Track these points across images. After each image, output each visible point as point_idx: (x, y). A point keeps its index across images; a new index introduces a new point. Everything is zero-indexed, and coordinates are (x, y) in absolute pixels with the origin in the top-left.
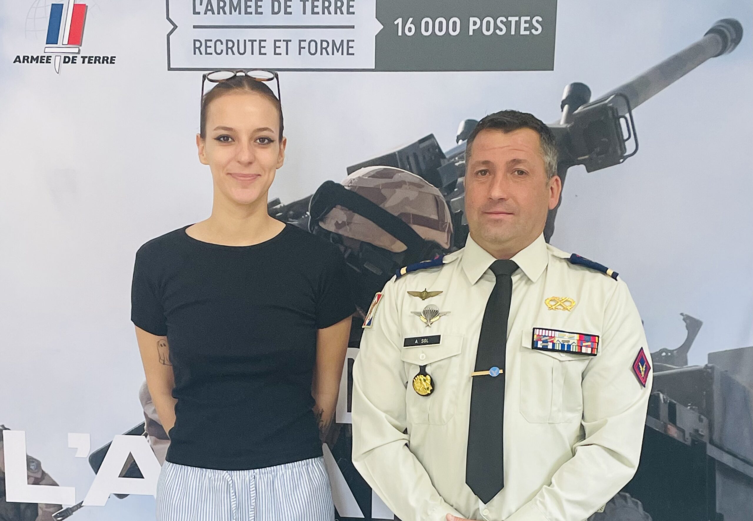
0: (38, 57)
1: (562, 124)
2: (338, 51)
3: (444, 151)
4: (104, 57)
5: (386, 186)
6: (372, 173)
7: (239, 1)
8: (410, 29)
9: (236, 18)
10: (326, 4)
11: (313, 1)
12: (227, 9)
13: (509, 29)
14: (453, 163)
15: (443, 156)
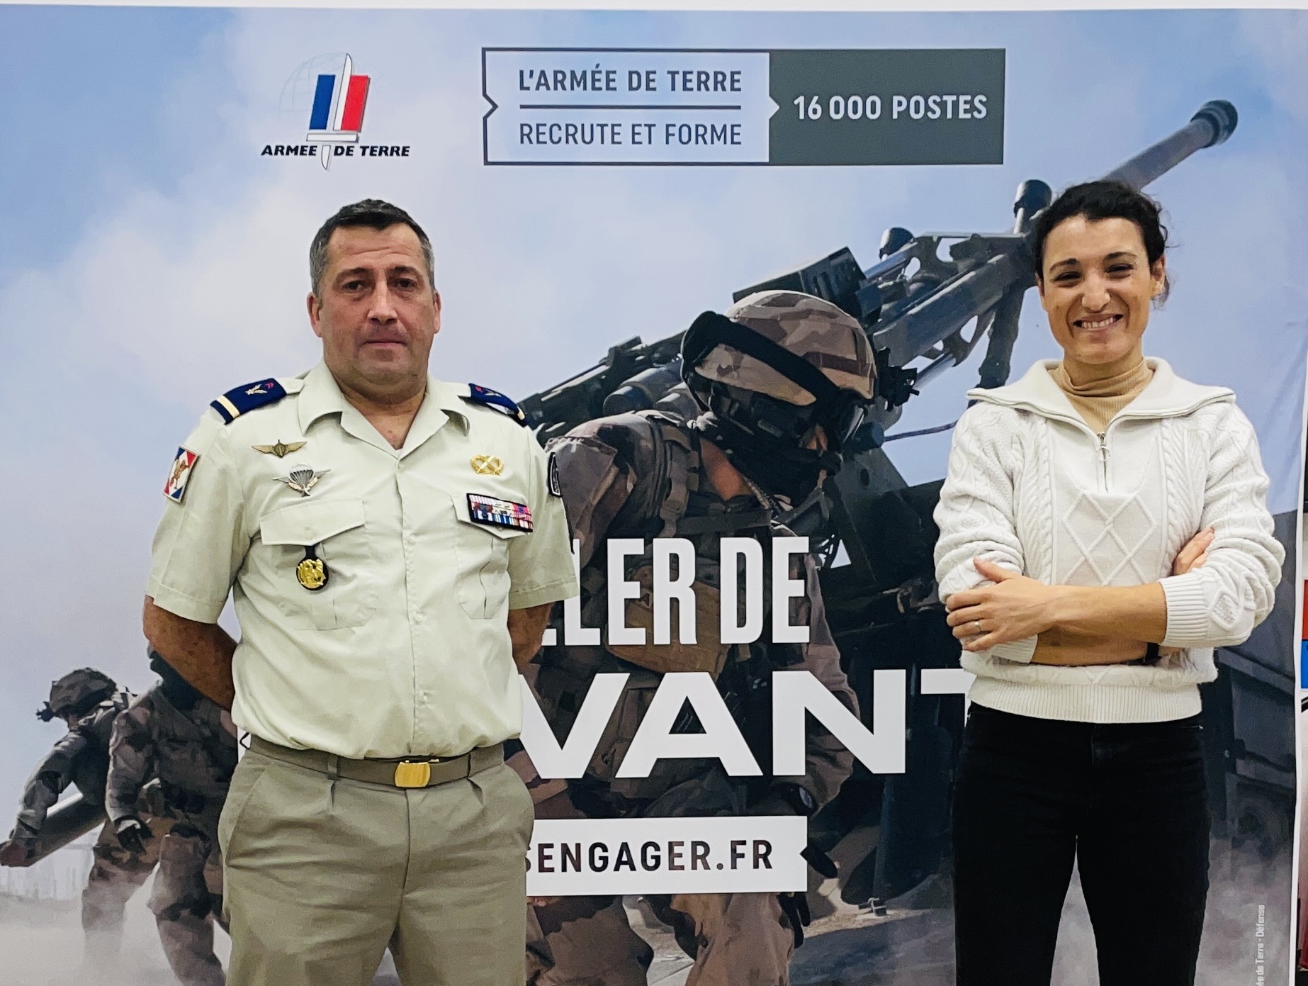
0: (297, 147)
1: (1016, 232)
2: (719, 139)
3: (863, 269)
4: (393, 148)
5: (784, 316)
6: (767, 300)
7: (584, 73)
8: (815, 111)
9: (580, 95)
10: (703, 77)
11: (685, 73)
12: (567, 83)
13: (944, 111)
14: (876, 285)
15: (862, 276)
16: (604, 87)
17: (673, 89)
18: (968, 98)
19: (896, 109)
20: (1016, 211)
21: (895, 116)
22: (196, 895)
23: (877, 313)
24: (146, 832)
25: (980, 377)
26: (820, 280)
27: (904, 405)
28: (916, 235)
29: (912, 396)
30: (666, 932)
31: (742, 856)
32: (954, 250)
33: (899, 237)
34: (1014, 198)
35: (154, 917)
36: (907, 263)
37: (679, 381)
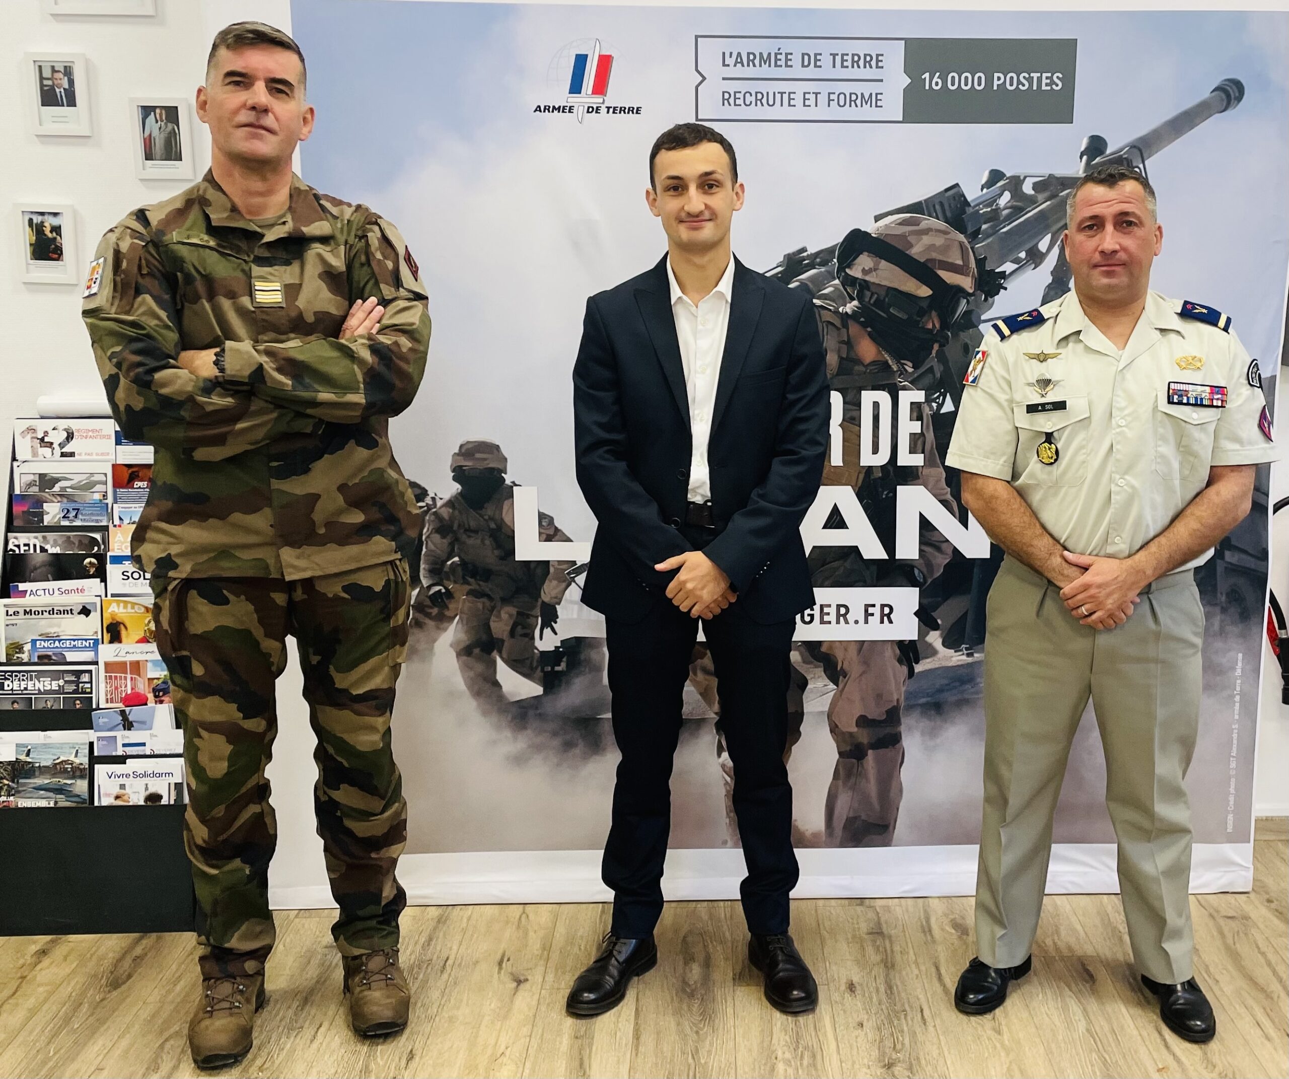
0: (560, 107)
2: (866, 103)
3: (969, 199)
4: (629, 108)
5: (912, 233)
6: (899, 221)
7: (769, 54)
8: (937, 83)
9: (765, 71)
10: (856, 58)
11: (843, 55)
12: (757, 62)
13: (1031, 84)
14: (978, 211)
15: (968, 204)
16: (784, 65)
17: (834, 67)
18: (1049, 75)
19: (996, 83)
20: (1081, 158)
21: (995, 88)
22: (484, 637)
23: (977, 232)
24: (449, 594)
25: (1051, 278)
26: (937, 207)
27: (996, 297)
28: (1008, 175)
29: (1002, 291)
30: (816, 667)
31: (872, 615)
32: (1036, 186)
33: (996, 176)
34: (1080, 147)
35: (454, 654)
36: (1001, 195)
37: (834, 279)
